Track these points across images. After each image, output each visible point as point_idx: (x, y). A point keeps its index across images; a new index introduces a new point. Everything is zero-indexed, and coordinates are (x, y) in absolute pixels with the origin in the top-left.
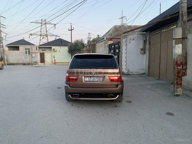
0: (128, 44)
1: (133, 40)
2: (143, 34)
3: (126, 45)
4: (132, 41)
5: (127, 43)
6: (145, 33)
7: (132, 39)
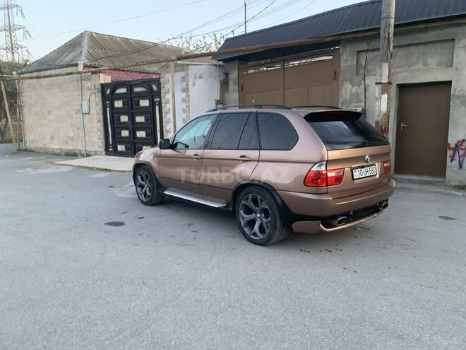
0: (190, 87)
1: (201, 77)
2: (219, 65)
3: (186, 90)
4: (198, 81)
5: (188, 85)
6: (221, 63)
7: (198, 76)
